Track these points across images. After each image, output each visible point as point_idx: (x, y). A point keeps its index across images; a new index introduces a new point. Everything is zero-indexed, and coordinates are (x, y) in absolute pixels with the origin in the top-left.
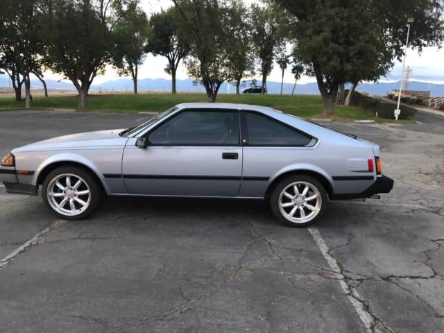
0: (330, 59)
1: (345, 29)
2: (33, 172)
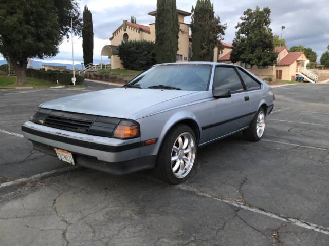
0: (24, 38)
1: (35, 15)
2: (157, 140)
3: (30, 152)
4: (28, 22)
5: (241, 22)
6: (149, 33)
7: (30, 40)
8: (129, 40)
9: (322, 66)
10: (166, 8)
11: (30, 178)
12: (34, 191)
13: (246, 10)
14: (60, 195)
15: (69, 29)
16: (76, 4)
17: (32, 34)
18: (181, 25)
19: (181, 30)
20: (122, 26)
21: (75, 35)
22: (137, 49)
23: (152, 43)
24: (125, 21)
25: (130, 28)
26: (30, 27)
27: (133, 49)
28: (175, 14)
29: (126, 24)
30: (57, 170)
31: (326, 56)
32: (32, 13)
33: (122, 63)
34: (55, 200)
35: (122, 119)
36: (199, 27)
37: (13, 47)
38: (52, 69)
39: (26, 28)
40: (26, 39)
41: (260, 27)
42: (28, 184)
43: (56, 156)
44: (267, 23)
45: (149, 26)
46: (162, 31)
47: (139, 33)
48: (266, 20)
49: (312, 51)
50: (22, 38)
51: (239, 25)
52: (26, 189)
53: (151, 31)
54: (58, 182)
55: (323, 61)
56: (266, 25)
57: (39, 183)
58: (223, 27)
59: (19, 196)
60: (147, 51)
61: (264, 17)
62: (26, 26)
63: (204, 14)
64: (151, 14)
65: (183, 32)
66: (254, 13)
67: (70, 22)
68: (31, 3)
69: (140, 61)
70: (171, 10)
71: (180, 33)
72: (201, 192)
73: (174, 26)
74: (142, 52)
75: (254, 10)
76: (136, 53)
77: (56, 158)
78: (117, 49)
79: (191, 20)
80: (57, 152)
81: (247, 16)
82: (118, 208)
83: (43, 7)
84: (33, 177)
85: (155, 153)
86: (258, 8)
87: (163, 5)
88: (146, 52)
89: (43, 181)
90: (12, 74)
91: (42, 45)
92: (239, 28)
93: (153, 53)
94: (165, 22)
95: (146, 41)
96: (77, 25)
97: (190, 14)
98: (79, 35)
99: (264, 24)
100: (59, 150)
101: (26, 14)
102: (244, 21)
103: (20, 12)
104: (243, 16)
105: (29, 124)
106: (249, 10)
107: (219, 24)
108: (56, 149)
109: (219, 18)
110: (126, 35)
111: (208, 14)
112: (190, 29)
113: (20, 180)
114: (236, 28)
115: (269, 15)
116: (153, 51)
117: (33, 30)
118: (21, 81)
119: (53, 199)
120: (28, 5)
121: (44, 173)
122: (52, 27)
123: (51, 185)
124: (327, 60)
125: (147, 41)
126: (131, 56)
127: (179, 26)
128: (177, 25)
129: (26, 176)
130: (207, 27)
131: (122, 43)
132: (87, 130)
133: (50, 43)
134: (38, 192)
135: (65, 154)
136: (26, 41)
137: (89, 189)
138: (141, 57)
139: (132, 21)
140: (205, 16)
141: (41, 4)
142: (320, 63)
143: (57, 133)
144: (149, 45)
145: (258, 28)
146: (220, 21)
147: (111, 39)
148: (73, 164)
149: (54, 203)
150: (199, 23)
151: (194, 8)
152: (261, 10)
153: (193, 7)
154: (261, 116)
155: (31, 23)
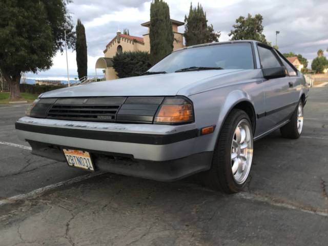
1: (28, 26)
2: (215, 127)
3: (27, 162)
4: (20, 34)
5: (234, 29)
6: (143, 44)
7: (23, 52)
8: (123, 51)
9: (313, 71)
10: (159, 18)
11: (29, 194)
12: (35, 212)
13: (238, 18)
14: (74, 216)
15: (62, 43)
16: (69, 17)
17: (25, 46)
18: (175, 35)
19: (175, 39)
20: (115, 38)
21: (69, 48)
22: (132, 60)
23: (147, 53)
24: (119, 34)
25: (124, 39)
26: (23, 39)
27: (127, 60)
28: (169, 24)
29: (119, 37)
30: (64, 182)
31: (317, 62)
32: (24, 25)
33: (117, 75)
34: (68, 225)
35: (165, 96)
36: (193, 36)
37: (5, 61)
38: (47, 84)
39: (18, 40)
40: (18, 52)
41: (253, 35)
42: (27, 202)
43: (66, 161)
44: (260, 29)
45: (143, 37)
46: (157, 41)
47: (133, 44)
48: (258, 27)
49: (303, 57)
50: (14, 51)
51: (232, 33)
52: (23, 210)
53: (145, 42)
54: (68, 197)
55: (314, 67)
56: (259, 31)
57: (41, 201)
58: (216, 35)
59: (14, 221)
60: (142, 61)
61: (256, 23)
62: (18, 38)
63: (197, 23)
64: (145, 25)
65: (177, 41)
66: (246, 20)
67: (64, 35)
68: (24, 14)
69: (136, 72)
70: (165, 20)
71: (175, 42)
72: (276, 201)
73: (168, 35)
74: (137, 63)
75: (246, 17)
76: (131, 63)
77: (66, 163)
78: (112, 61)
79: (185, 29)
80: (66, 154)
81: (239, 24)
82: (167, 233)
83: (35, 18)
84: (33, 193)
85: (211, 147)
86: (249, 16)
87: (156, 15)
88: (142, 63)
89: (47, 197)
90: (5, 90)
91: (35, 57)
92: (232, 35)
93: (148, 63)
94: (160, 31)
95: (140, 52)
96: (71, 38)
97: (183, 24)
98: (72, 48)
99: (257, 31)
100: (70, 151)
101: (18, 26)
102: (236, 29)
103: (12, 24)
104: (236, 24)
105: (25, 120)
106: (241, 18)
107: (213, 32)
108: (65, 150)
109: (212, 26)
110: (120, 47)
111: (201, 23)
112: (184, 38)
113: (15, 197)
114: (230, 36)
115: (261, 22)
116: (148, 61)
117: (26, 42)
118: (14, 96)
119: (65, 223)
120: (20, 17)
121: (47, 187)
122: (45, 39)
123: (59, 202)
124: (318, 65)
125: (142, 51)
126: (127, 67)
127: (173, 36)
128: (172, 34)
129: (23, 192)
130: (201, 36)
131: (117, 54)
132: (113, 117)
133: (45, 55)
134: (41, 214)
135: (78, 156)
136: (19, 53)
137: (116, 205)
138: (136, 67)
139: (125, 33)
140: (198, 24)
141: (33, 16)
142: (311, 69)
143: (66, 125)
144: (143, 56)
145: (251, 35)
146: (214, 29)
147: (105, 52)
148: (92, 169)
149: (67, 230)
150: (193, 32)
151: (188, 17)
152: (253, 16)
153: (186, 17)
154: (300, 109)
155: (24, 36)
